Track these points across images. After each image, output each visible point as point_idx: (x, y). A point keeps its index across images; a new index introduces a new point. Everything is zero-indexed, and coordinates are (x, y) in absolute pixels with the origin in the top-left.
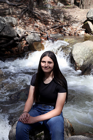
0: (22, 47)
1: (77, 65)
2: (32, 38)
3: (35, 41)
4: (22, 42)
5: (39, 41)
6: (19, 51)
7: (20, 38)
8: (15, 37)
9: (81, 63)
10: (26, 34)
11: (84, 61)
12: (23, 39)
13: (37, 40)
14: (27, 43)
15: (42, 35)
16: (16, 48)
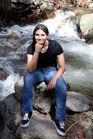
0: (36, 14)
1: (83, 34)
2: (46, 7)
3: (48, 10)
4: (37, 10)
5: (51, 10)
6: (33, 17)
7: (35, 6)
8: (31, 4)
9: (86, 33)
10: (41, 3)
11: (89, 31)
12: (38, 7)
13: (50, 9)
14: (41, 11)
15: (55, 4)
16: (31, 15)
